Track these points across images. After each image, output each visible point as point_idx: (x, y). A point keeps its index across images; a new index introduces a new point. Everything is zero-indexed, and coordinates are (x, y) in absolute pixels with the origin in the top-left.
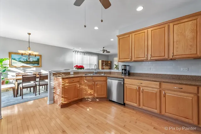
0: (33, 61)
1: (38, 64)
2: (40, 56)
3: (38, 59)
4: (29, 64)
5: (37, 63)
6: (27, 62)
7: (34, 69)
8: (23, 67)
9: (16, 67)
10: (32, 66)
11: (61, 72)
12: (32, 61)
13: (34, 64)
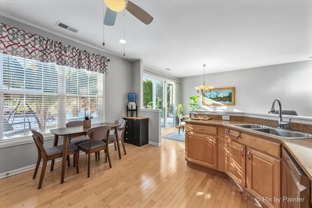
0: (224, 97)
1: (230, 101)
2: (234, 89)
3: (230, 94)
4: (219, 101)
5: (229, 99)
6: (218, 99)
7: (225, 107)
8: (213, 104)
9: (207, 105)
10: (223, 103)
11: (206, 113)
12: (222, 97)
13: (224, 101)
